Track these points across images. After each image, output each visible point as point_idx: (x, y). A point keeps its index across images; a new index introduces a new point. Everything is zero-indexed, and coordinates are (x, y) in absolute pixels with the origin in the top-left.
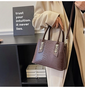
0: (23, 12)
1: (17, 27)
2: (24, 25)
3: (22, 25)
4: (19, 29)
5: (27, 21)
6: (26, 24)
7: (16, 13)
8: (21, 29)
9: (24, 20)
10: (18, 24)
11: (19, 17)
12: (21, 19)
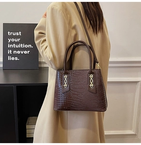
0: (20, 33)
1: (10, 55)
2: (22, 53)
3: (19, 52)
4: (13, 59)
5: (26, 46)
6: (25, 52)
7: (9, 33)
8: (16, 59)
9: (22, 45)
10: (11, 51)
11: (13, 40)
12: (17, 43)
